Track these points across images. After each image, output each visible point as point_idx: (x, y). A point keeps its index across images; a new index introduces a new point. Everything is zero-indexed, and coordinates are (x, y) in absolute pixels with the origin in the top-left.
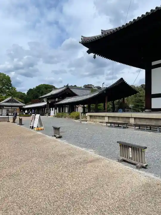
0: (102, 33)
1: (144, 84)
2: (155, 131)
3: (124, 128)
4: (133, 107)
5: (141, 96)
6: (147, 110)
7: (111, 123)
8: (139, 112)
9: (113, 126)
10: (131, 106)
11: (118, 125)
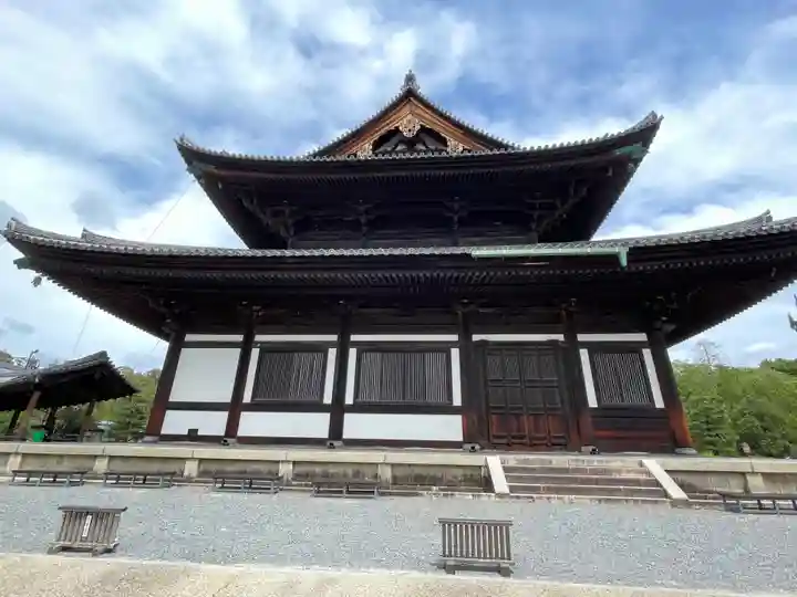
0: (84, 236)
1: (158, 370)
2: (154, 485)
3: (72, 484)
4: (112, 428)
5: (141, 402)
6: (147, 438)
7: (30, 474)
8: (125, 441)
9: (36, 482)
10: (104, 424)
11: (55, 477)
